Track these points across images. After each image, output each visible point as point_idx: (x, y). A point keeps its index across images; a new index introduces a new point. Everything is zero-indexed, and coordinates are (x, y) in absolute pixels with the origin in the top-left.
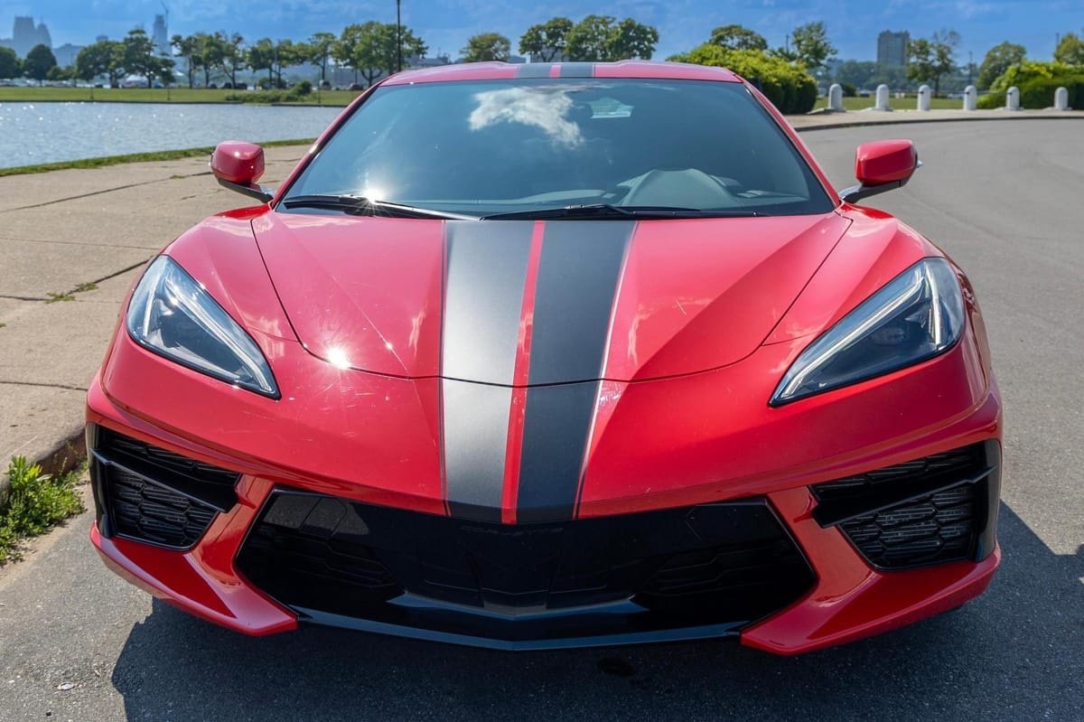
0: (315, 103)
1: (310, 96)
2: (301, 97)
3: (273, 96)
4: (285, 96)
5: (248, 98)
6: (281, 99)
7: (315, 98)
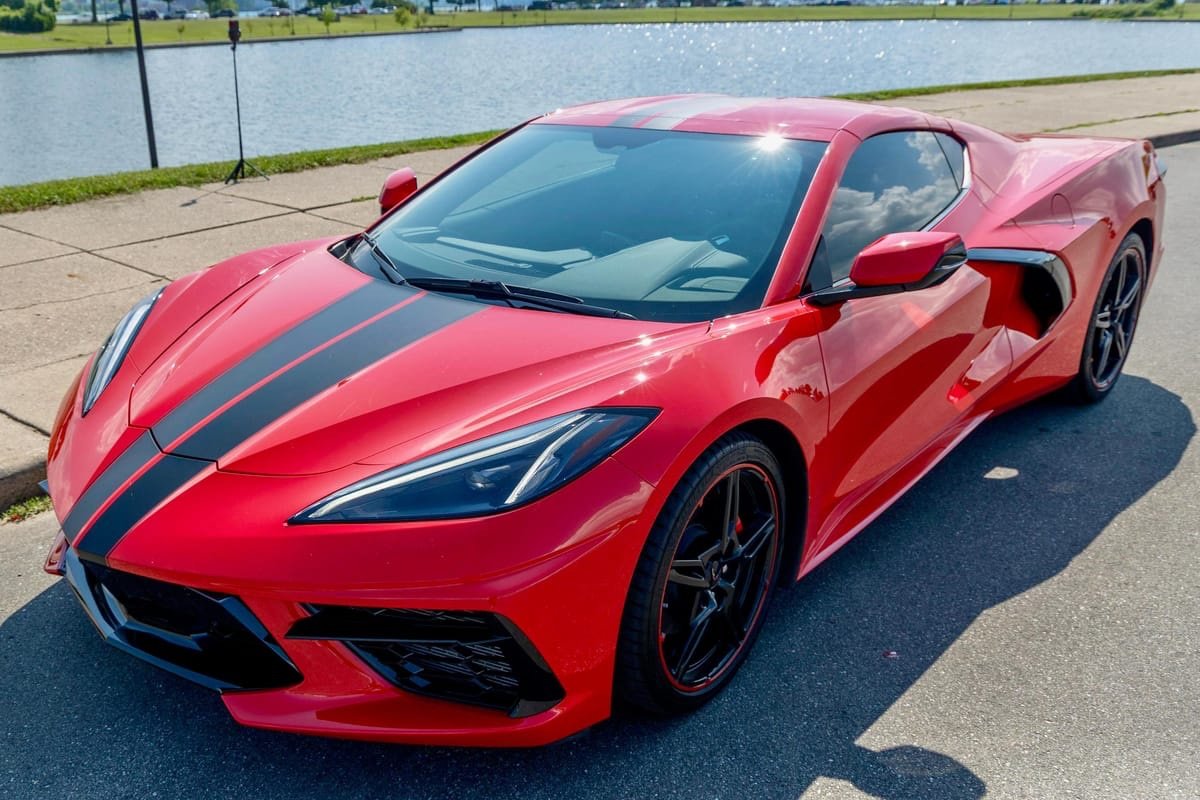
0: (1176, 17)
1: (1172, 10)
2: (1161, 11)
3: (1127, 11)
4: (1140, 11)
5: (1099, 13)
6: (1137, 14)
7: (1176, 12)
